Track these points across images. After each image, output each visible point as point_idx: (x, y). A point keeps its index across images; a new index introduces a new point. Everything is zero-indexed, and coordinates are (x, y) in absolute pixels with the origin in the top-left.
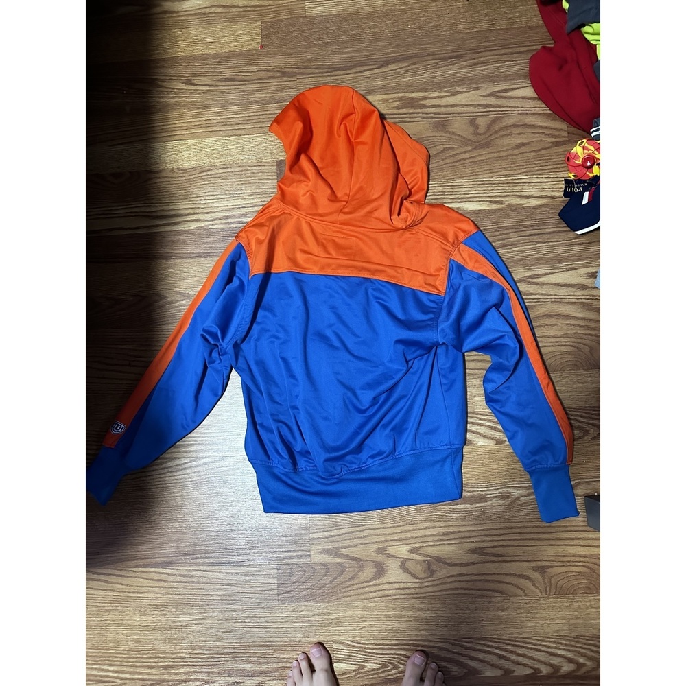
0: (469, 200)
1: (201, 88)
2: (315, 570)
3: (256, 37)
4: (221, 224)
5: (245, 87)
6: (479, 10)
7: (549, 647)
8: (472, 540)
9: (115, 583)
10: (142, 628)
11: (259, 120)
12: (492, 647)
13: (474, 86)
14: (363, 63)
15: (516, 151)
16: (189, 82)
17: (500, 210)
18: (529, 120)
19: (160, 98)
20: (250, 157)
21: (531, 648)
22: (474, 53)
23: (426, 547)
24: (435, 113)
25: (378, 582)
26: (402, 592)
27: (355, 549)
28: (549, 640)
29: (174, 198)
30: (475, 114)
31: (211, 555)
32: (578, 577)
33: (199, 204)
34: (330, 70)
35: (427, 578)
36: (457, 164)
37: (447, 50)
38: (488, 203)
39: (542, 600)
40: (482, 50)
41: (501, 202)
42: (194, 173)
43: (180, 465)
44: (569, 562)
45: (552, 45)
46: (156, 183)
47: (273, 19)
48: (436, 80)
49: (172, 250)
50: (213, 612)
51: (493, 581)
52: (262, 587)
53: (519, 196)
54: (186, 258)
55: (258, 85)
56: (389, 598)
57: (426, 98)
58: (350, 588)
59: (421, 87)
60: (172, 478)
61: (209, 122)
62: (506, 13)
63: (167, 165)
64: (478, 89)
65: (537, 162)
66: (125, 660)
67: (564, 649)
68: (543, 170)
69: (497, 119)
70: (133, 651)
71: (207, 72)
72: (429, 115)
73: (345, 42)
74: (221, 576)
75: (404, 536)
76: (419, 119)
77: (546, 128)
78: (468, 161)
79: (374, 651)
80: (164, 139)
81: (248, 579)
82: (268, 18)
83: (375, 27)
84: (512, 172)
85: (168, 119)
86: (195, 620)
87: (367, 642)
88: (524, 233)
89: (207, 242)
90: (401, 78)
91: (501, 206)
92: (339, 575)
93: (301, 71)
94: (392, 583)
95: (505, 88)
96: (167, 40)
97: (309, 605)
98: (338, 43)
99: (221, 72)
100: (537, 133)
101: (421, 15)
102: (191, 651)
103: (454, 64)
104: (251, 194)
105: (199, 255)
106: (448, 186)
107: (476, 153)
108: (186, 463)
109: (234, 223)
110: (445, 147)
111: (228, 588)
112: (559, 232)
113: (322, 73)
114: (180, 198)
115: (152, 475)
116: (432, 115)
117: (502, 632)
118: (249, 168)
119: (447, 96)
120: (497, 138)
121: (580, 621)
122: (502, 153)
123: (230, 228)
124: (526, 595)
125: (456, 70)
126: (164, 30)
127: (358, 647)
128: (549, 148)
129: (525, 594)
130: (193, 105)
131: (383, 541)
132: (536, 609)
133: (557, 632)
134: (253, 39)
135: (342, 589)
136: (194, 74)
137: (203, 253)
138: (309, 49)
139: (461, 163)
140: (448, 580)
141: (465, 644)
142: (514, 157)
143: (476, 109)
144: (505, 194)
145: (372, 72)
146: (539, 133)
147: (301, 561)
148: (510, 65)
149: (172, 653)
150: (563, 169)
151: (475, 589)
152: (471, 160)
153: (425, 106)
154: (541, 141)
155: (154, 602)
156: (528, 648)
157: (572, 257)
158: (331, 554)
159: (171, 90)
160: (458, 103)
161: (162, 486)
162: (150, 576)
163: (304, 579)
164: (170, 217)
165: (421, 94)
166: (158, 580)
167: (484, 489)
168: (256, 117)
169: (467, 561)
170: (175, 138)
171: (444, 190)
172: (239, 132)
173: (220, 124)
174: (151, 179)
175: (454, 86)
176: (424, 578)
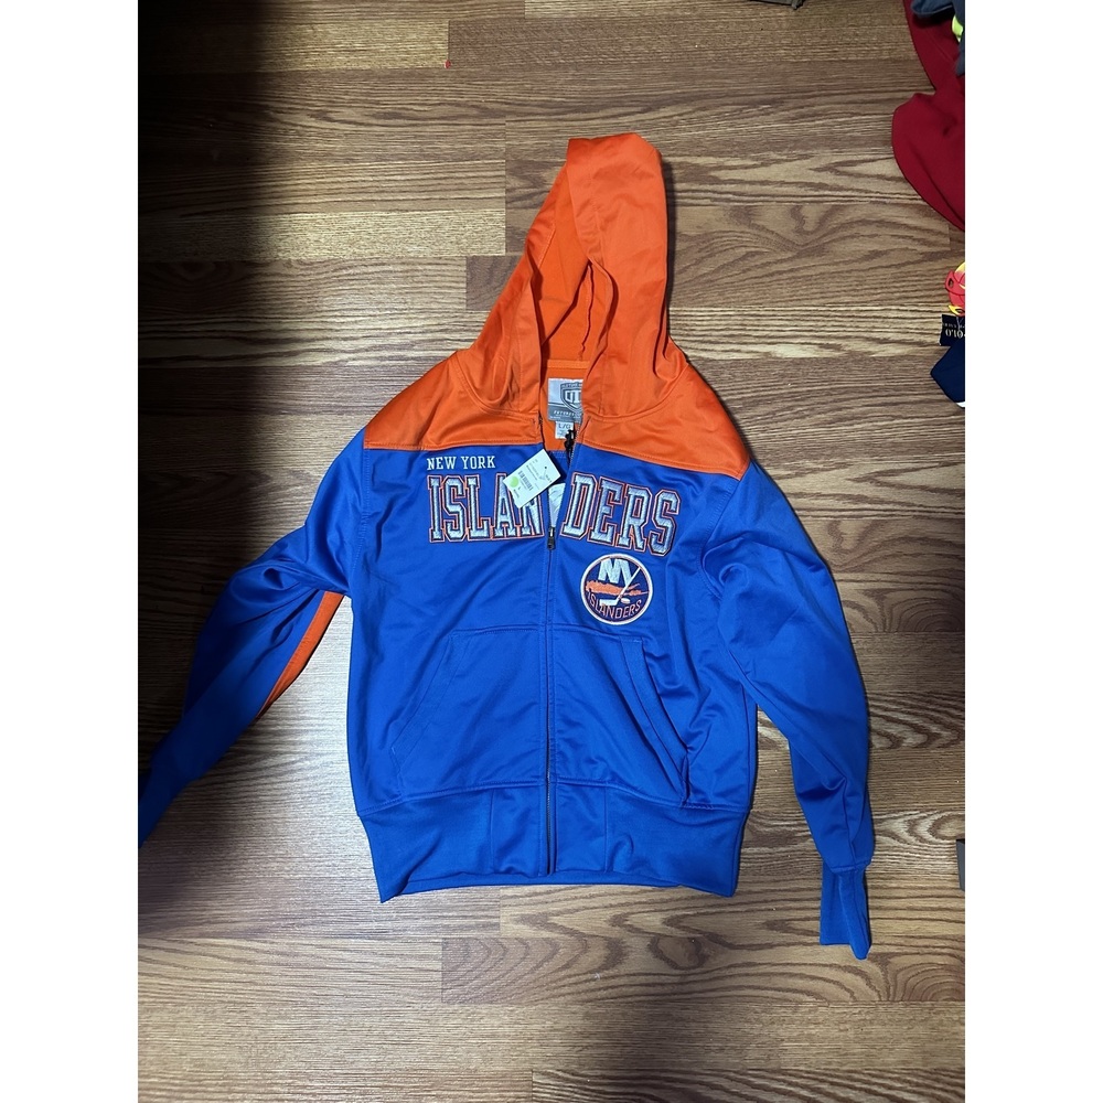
0: (785, 340)
1: (343, 127)
2: (506, 950)
3: (440, 47)
4: (369, 358)
5: (419, 129)
6: (813, 27)
7: (890, 1088)
8: (771, 907)
9: (163, 963)
10: (206, 1042)
11: (439, 188)
12: (796, 1085)
13: (800, 152)
14: (618, 103)
15: (865, 265)
16: (322, 116)
17: (835, 360)
18: (888, 213)
19: (271, 139)
20: (422, 249)
21: (861, 1089)
22: (803, 98)
23: (694, 915)
24: (734, 193)
25: (611, 972)
26: (652, 990)
27: (576, 917)
28: (890, 1075)
29: (288, 311)
30: (800, 199)
31: (330, 919)
32: (941, 973)
33: (332, 323)
34: (562, 110)
35: (694, 968)
36: (768, 279)
37: (757, 90)
38: (816, 347)
39: (880, 1008)
40: (816, 93)
41: (837, 348)
42: (325, 270)
43: (282, 765)
44: (926, 947)
45: (933, 93)
46: (258, 283)
47: (470, 19)
48: (738, 138)
49: (284, 398)
50: (331, 1015)
51: (802, 976)
52: (415, 975)
53: (868, 339)
54: (305, 413)
55: (440, 128)
56: (630, 999)
57: (720, 168)
58: (565, 982)
59: (713, 148)
60: (269, 787)
61: (355, 185)
62: (857, 35)
63: (280, 255)
64: (806, 157)
65: (898, 285)
66: (177, 1094)
67: (914, 1092)
68: (908, 298)
69: (836, 209)
70: (190, 1081)
71: (354, 101)
72: (724, 196)
73: (590, 64)
74: (346, 955)
75: (658, 897)
76: (708, 202)
77: (915, 228)
78: (785, 276)
79: (601, 1088)
80: (275, 210)
81: (392, 961)
82: (461, 16)
83: (640, 43)
84: (856, 299)
85: (285, 177)
86: (300, 1029)
87: (589, 1073)
88: (874, 401)
89: (343, 389)
90: (680, 131)
91: (837, 354)
92: (547, 959)
93: (513, 108)
94: (634, 975)
95: (850, 158)
96: (288, 42)
97: (494, 1008)
98: (577, 66)
99: (378, 103)
100: (900, 237)
101: (717, 28)
102: (290, 1081)
103: (768, 114)
104: (422, 311)
105: (329, 410)
106: (752, 315)
107: (799, 263)
108: (293, 762)
109: (391, 358)
110: (748, 250)
111: (359, 976)
112: (931, 401)
113: (549, 114)
114: (300, 311)
115: (234, 781)
116: (730, 196)
117: (814, 1061)
118: (420, 268)
119: (754, 166)
120: (834, 241)
121: (942, 1045)
122: (841, 265)
123: (384, 366)
124: (855, 1000)
125: (772, 124)
126: (283, 24)
127: (572, 1081)
128: (919, 262)
129: (854, 998)
130: (327, 156)
131: (622, 905)
132: (871, 1023)
133: (904, 1062)
134: (435, 50)
135: (551, 982)
136: (332, 103)
137: (336, 406)
138: (527, 74)
139: (775, 278)
140: (727, 972)
141: (752, 1079)
142: (862, 274)
143: (802, 191)
144: (845, 334)
145: (633, 118)
146: (903, 237)
147: (483, 935)
148: (860, 122)
149: (257, 1085)
150: (940, 299)
151: (772, 989)
152: (790, 275)
153: (717, 181)
154: (907, 249)
155: (229, 997)
156: (855, 1089)
157: (949, 443)
158: (534, 924)
159: (290, 127)
160: (773, 179)
161: (250, 800)
162: (225, 952)
163: (486, 966)
164: (282, 342)
165: (712, 160)
166: (238, 960)
167: (792, 823)
168: (435, 182)
169: (759, 942)
170: (296, 208)
171: (745, 322)
172: (405, 205)
173: (372, 190)
174: (251, 276)
175: (767, 150)
176: (689, 968)
